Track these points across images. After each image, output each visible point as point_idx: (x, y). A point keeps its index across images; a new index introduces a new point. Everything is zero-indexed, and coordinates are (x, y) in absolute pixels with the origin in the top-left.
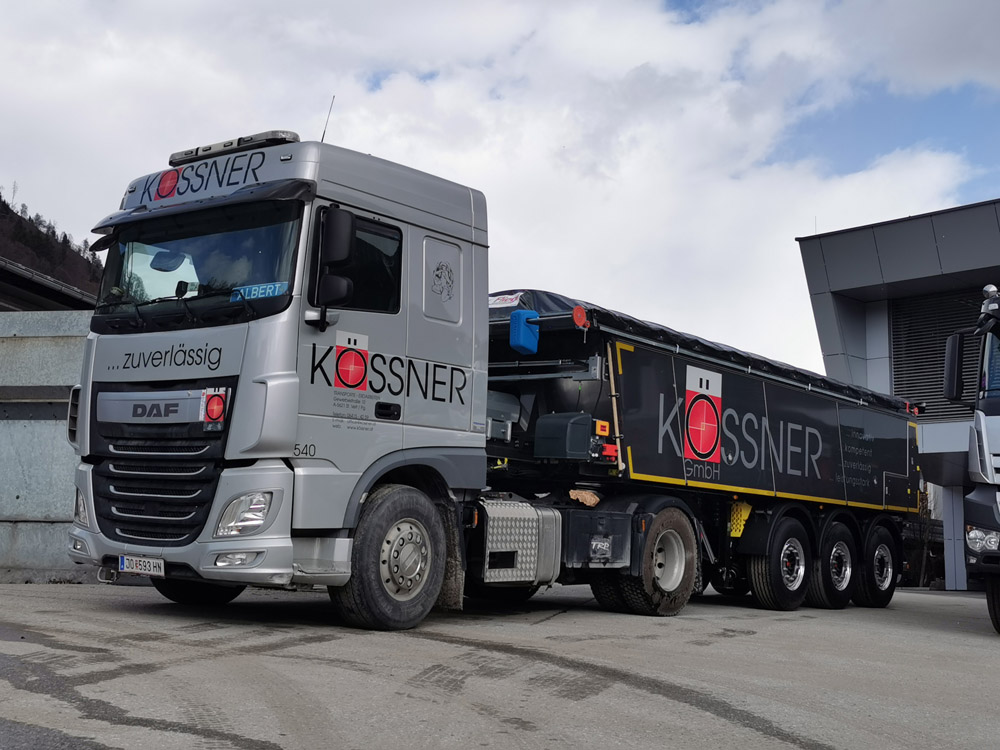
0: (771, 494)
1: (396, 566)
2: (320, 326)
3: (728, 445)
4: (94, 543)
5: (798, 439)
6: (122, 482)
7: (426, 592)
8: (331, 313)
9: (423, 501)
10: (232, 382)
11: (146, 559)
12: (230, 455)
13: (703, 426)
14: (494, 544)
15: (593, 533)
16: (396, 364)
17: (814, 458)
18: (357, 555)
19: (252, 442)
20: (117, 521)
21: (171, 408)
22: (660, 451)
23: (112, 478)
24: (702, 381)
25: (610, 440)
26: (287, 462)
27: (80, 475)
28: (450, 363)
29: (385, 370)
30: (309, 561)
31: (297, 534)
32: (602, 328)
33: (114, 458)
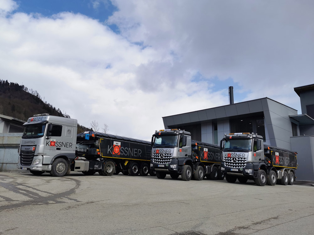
0: (130, 159)
1: (59, 168)
2: (48, 139)
3: (122, 152)
4: (20, 166)
5: (136, 151)
6: (24, 158)
7: (64, 172)
8: (49, 137)
9: (64, 160)
10: (36, 146)
11: (25, 168)
12: (35, 155)
13: (117, 150)
14: (76, 166)
15: (95, 164)
16: (60, 143)
17: (140, 154)
18: (52, 167)
19: (37, 153)
20: (23, 163)
21: (29, 149)
22: (108, 153)
23: (22, 157)
24: (117, 143)
25: (99, 152)
26: (42, 156)
27: (19, 157)
28: (69, 142)
29: (58, 144)
30: (46, 168)
31: (43, 164)
32: (97, 137)
33: (23, 155)
